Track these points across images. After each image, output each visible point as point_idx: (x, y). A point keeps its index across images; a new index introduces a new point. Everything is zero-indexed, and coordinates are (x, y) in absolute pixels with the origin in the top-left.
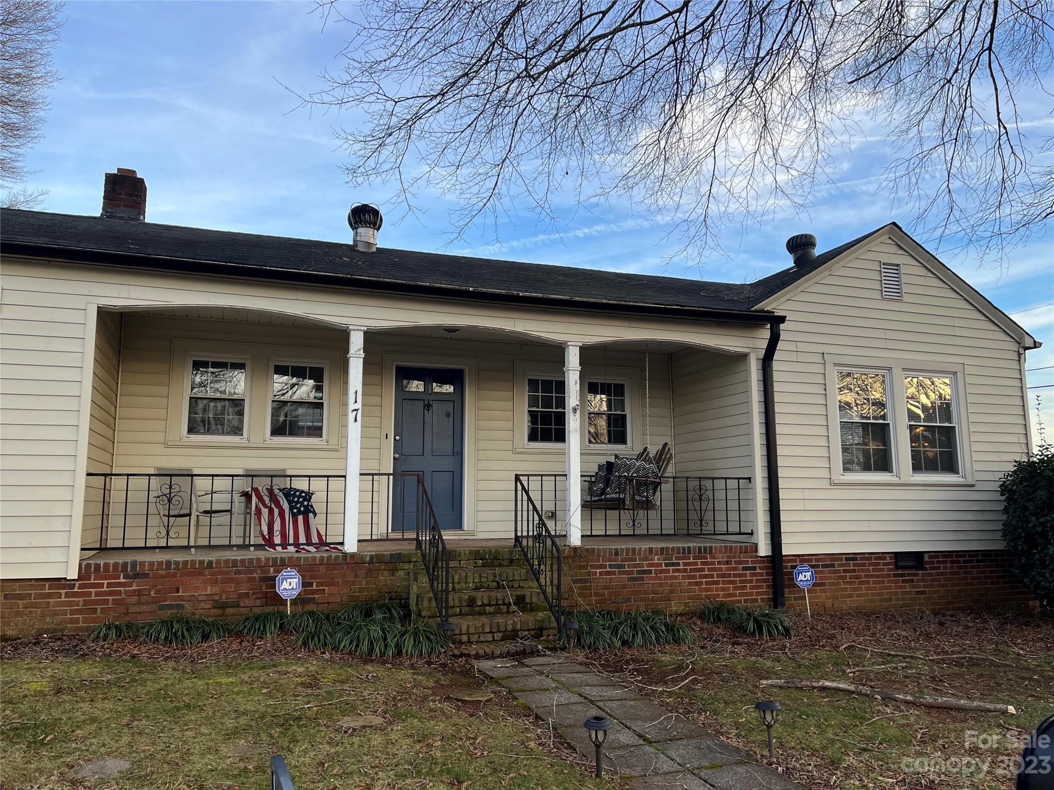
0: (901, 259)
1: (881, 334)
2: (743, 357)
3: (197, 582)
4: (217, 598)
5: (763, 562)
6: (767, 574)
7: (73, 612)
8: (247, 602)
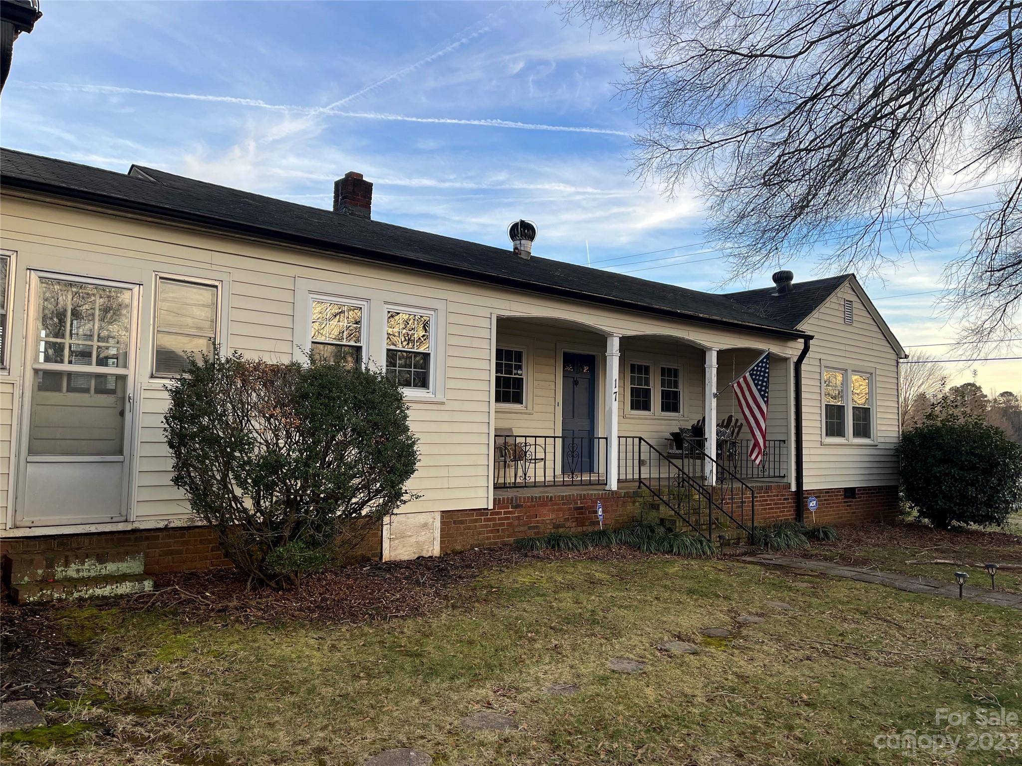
0: (853, 298)
1: (842, 347)
2: (786, 360)
3: (545, 510)
4: (554, 521)
5: (791, 495)
6: (794, 503)
7: (488, 532)
8: (568, 524)
